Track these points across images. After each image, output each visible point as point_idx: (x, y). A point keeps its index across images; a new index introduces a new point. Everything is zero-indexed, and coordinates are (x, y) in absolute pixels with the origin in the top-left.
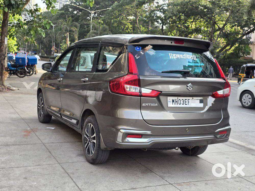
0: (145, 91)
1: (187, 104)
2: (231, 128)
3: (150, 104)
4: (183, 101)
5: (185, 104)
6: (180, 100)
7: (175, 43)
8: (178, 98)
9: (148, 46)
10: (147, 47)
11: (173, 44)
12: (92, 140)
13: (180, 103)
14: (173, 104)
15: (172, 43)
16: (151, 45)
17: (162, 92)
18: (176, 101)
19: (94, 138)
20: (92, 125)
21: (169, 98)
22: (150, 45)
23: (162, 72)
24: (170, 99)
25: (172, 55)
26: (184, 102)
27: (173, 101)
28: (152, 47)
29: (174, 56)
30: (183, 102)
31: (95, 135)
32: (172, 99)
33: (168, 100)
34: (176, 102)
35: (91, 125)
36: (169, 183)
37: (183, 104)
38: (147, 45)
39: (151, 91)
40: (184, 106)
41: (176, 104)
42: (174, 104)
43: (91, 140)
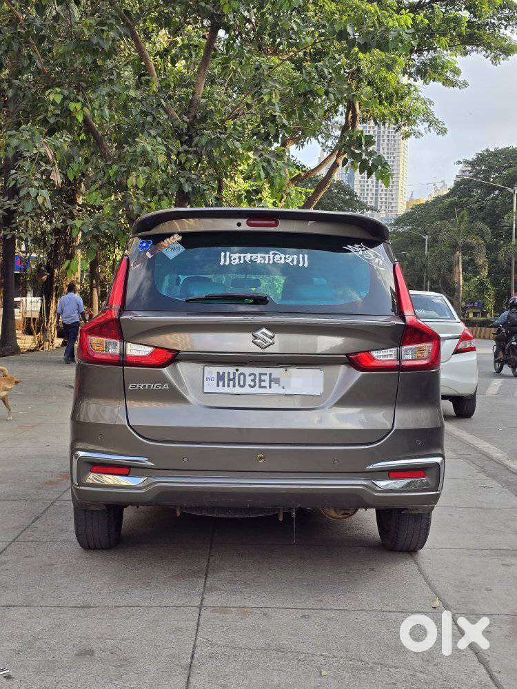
1: (265, 387)
3: (147, 385)
4: (252, 377)
5: (260, 387)
6: (242, 376)
8: (237, 370)
13: (242, 384)
17: (178, 352)
18: (232, 377)
21: (208, 369)
23: (187, 301)
24: (210, 372)
26: (257, 381)
27: (220, 378)
30: (254, 380)
32: (218, 373)
33: (207, 375)
34: (229, 380)
37: (252, 387)
39: (150, 349)
40: (257, 390)
41: (229, 386)
42: (224, 386)
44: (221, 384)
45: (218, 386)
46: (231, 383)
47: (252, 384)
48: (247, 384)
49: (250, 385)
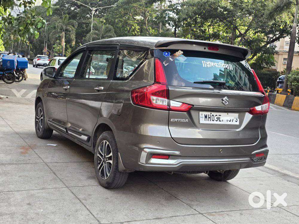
0: (175, 104)
1: (221, 121)
2: (268, 150)
3: (179, 120)
4: (217, 117)
5: (219, 121)
6: (213, 116)
7: (209, 49)
8: (211, 114)
9: (179, 52)
10: (177, 52)
11: (207, 50)
12: (108, 160)
13: (213, 120)
14: (205, 120)
15: (205, 49)
16: (182, 50)
17: (193, 105)
18: (209, 117)
19: (110, 158)
20: (108, 143)
21: (201, 113)
22: (180, 51)
23: (194, 83)
24: (202, 115)
25: (206, 64)
27: (206, 117)
28: (182, 52)
29: (208, 64)
31: (111, 154)
32: (205, 115)
33: (200, 116)
34: (209, 118)
35: (106, 143)
36: (198, 213)
38: (177, 50)
39: (181, 104)
40: (218, 122)
41: (209, 121)
42: (207, 121)
43: (106, 160)
49: (216, 120)
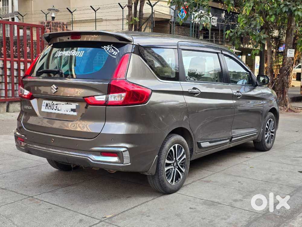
0: (25, 92)
1: (59, 110)
3: (27, 107)
4: (56, 106)
6: (53, 105)
8: (52, 102)
21: (44, 101)
24: (44, 103)
27: (47, 105)
32: (46, 103)
34: (49, 106)
37: (55, 110)
39: (28, 92)
40: (57, 112)
41: (48, 109)
44: (46, 108)
45: (45, 109)
46: (50, 107)
47: (56, 109)
48: (54, 109)
49: (55, 109)
